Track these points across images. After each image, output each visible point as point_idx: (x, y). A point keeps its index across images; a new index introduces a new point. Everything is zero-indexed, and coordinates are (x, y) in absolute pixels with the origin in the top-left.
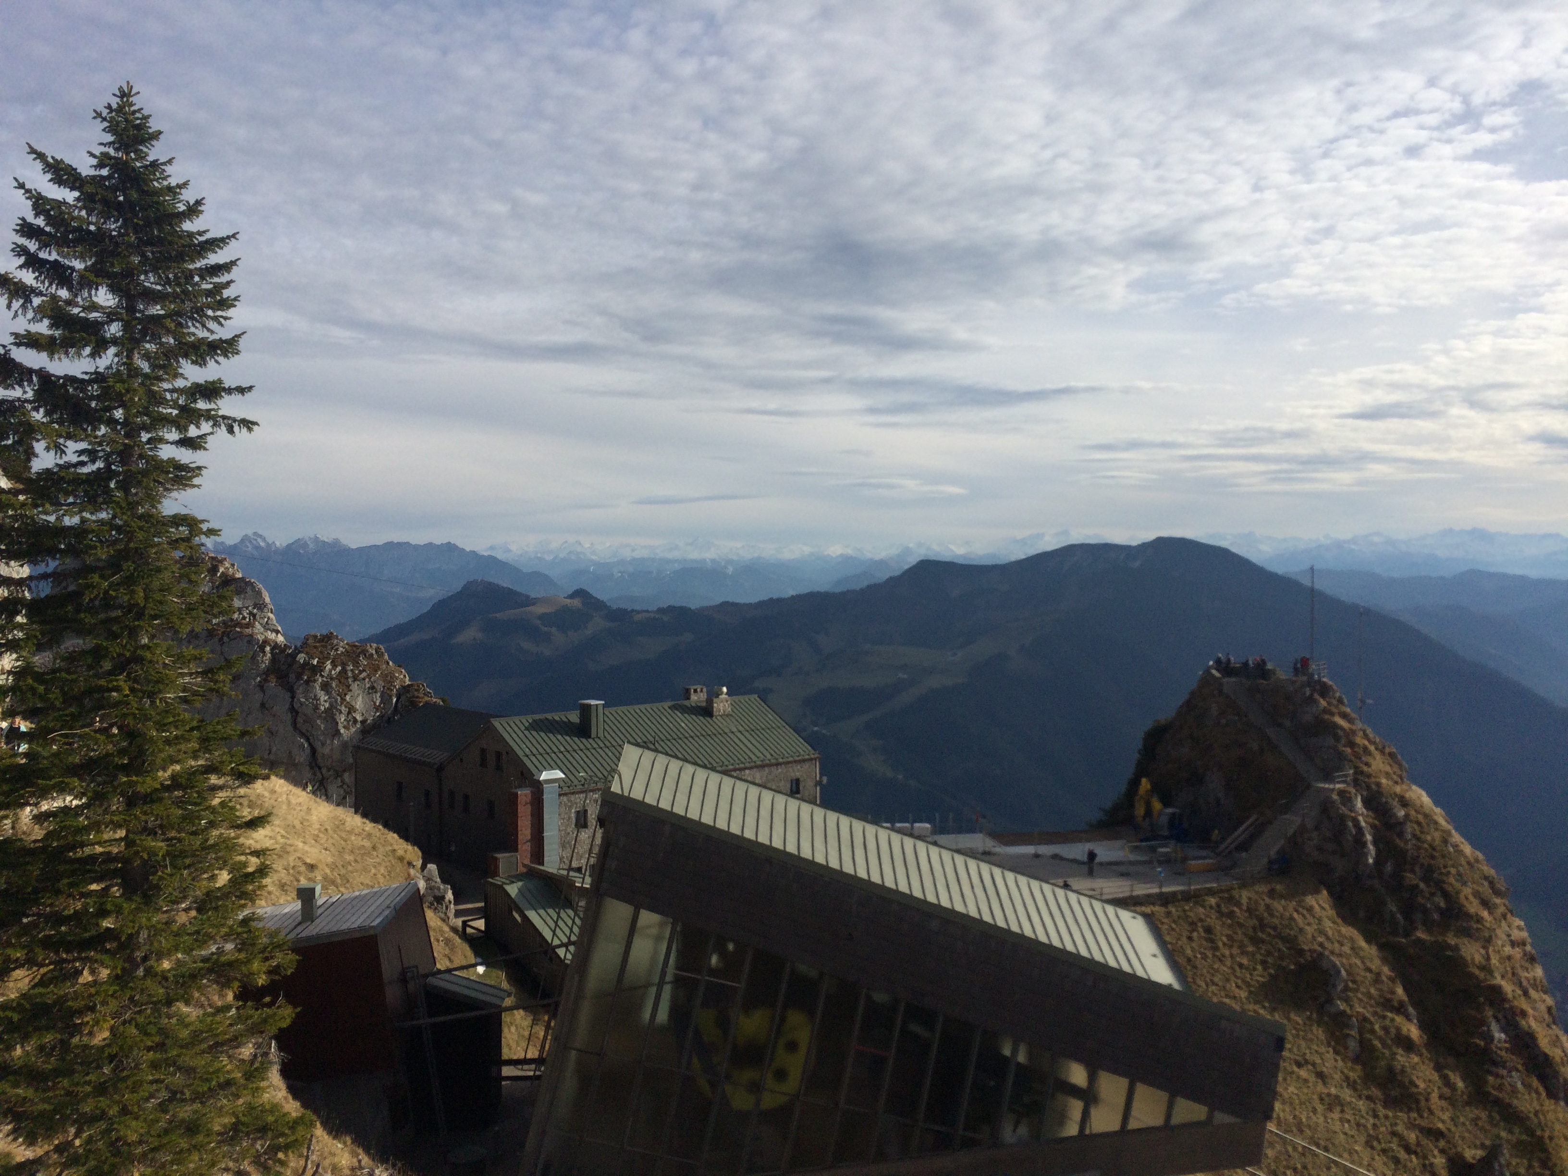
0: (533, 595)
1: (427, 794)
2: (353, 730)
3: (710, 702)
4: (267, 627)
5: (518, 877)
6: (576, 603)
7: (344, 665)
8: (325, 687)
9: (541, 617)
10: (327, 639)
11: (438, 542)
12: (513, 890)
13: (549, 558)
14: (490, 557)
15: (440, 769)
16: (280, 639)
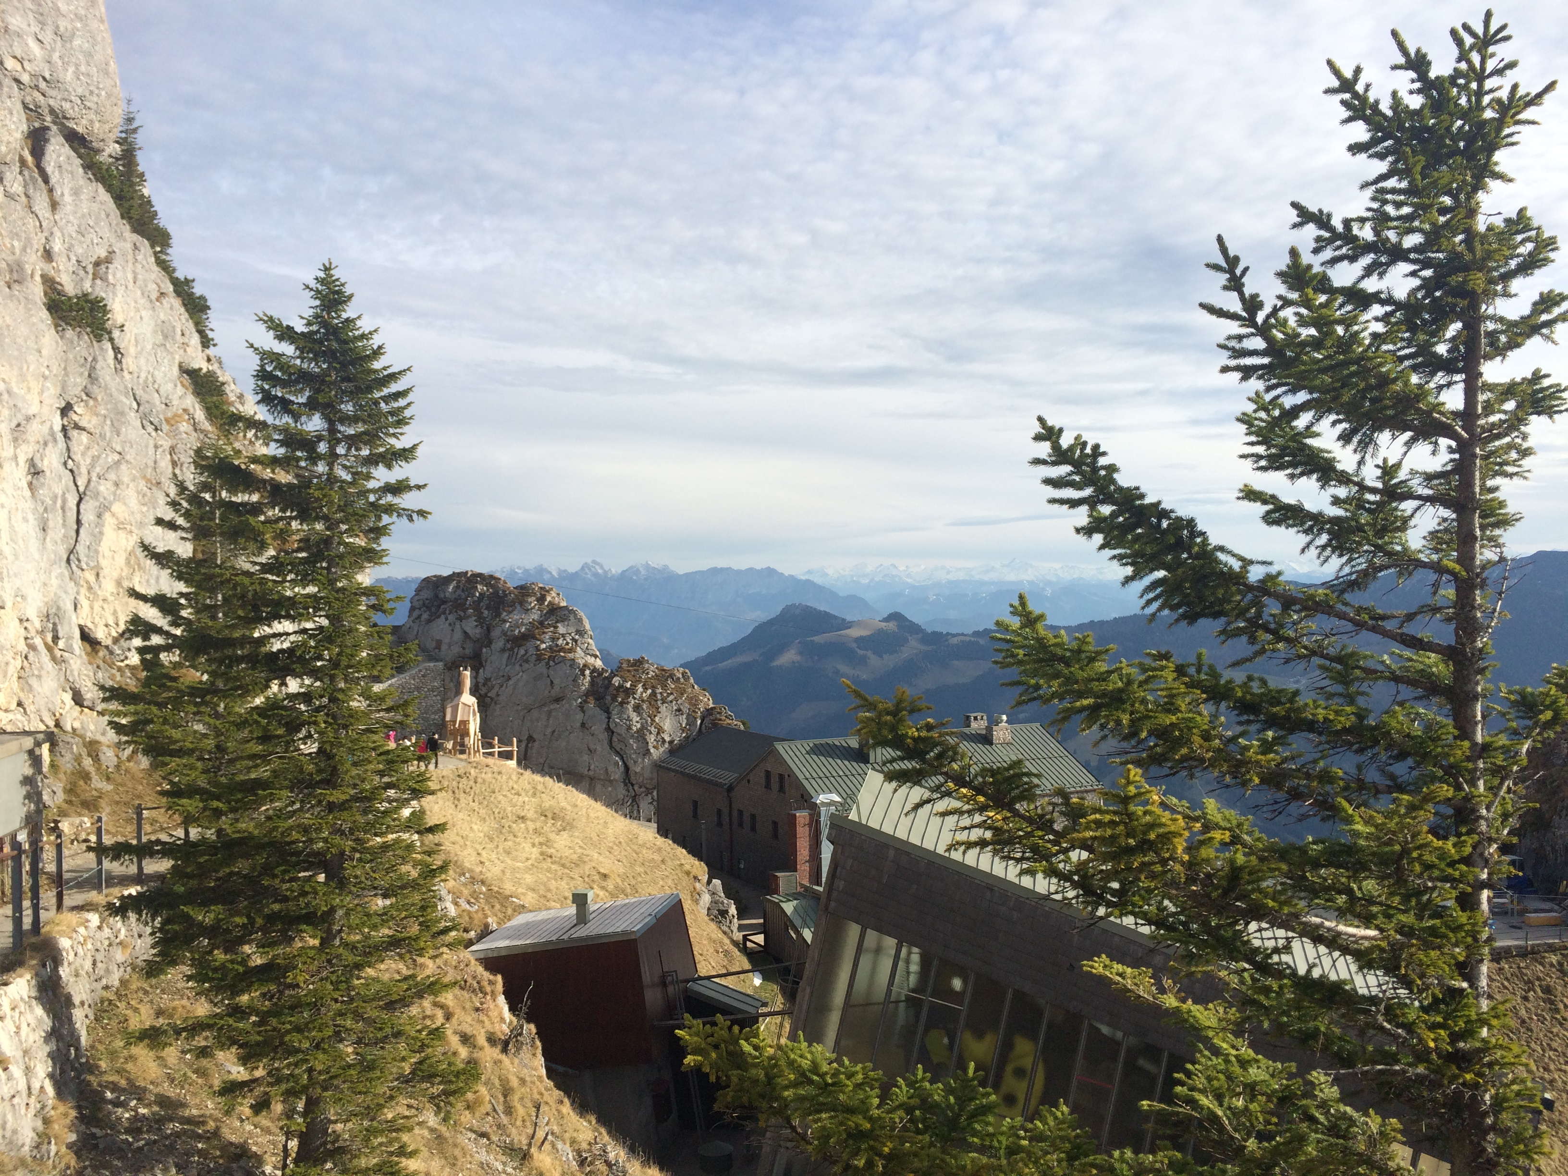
0: (849, 618)
1: (719, 812)
2: (662, 750)
3: (989, 729)
4: (587, 652)
5: (795, 896)
6: (892, 626)
7: (654, 688)
8: (637, 708)
9: (859, 640)
10: (639, 663)
11: (758, 567)
12: (789, 908)
13: (865, 581)
14: (808, 581)
15: (730, 789)
16: (599, 663)
